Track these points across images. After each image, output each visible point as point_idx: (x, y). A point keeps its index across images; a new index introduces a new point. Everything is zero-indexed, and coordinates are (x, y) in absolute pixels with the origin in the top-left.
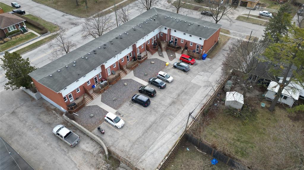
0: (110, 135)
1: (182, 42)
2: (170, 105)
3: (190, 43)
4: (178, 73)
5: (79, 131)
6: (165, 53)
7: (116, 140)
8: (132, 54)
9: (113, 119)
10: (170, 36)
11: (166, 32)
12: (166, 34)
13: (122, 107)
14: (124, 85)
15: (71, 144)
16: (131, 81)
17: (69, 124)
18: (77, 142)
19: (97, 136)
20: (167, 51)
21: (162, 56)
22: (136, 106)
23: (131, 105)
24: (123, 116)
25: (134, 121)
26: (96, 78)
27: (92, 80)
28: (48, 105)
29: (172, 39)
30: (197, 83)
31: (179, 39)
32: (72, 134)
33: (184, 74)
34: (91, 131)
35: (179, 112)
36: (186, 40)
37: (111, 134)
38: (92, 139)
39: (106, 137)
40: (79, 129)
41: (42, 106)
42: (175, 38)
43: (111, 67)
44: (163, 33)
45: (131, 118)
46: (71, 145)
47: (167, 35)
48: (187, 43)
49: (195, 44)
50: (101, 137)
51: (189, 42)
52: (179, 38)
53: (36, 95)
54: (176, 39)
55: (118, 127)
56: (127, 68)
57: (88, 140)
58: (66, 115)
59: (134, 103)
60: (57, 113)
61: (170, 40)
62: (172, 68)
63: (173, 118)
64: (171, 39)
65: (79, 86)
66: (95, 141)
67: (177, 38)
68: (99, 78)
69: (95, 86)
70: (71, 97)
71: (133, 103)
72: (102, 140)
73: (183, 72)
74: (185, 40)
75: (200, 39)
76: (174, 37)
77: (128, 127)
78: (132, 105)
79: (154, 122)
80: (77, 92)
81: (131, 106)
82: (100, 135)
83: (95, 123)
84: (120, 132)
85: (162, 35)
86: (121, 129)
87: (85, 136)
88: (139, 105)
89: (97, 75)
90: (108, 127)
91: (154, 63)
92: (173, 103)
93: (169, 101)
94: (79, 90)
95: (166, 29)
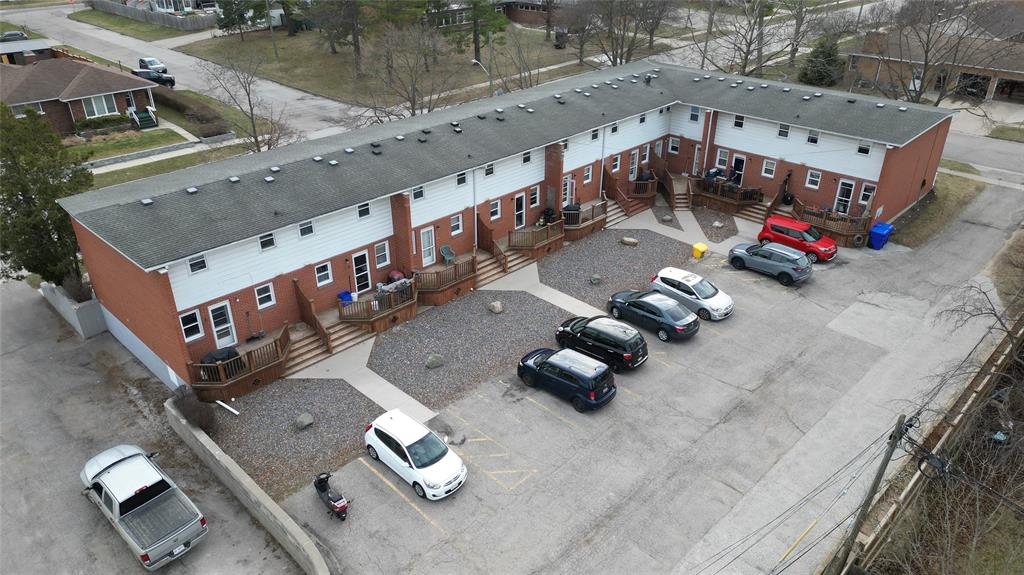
0: (375, 529)
1: (767, 171)
2: (726, 418)
3: (809, 177)
4: (756, 289)
5: (222, 492)
6: (685, 217)
7: (405, 563)
8: (538, 195)
9: (405, 441)
10: (714, 148)
11: (693, 131)
12: (692, 143)
13: (467, 401)
14: (491, 311)
15: (143, 552)
16: (523, 298)
17: (179, 452)
18: (187, 544)
19: (305, 526)
20: (693, 210)
21: (672, 223)
22: (538, 402)
23: (513, 396)
24: (463, 441)
25: (521, 475)
26: (361, 260)
27: (341, 261)
28: (118, 363)
29: (722, 162)
30: (858, 336)
31: (756, 160)
32: (173, 494)
33: (785, 292)
34: (277, 498)
35: (779, 457)
36: (788, 159)
37: (384, 528)
38: (274, 539)
39: (350, 540)
40: (220, 483)
41: (94, 365)
42: (735, 155)
43: (441, 226)
44: (681, 138)
45: (506, 456)
46: (145, 557)
47: (698, 146)
49: (831, 178)
50: (324, 534)
51: (804, 168)
52: (752, 157)
53: (79, 311)
54: (739, 162)
55: (429, 493)
56: (514, 249)
57: (252, 546)
58: (179, 404)
59: (530, 390)
60: (146, 399)
61: (711, 164)
62: (724, 267)
63: (747, 482)
64: (717, 165)
65: (272, 276)
66: (289, 556)
67: (744, 157)
68: (379, 266)
69: (355, 296)
70: (226, 321)
71: (522, 389)
72: (327, 550)
73: (778, 286)
74: (781, 162)
75: (864, 151)
76: (733, 151)
77: (481, 500)
78: (519, 395)
79: (636, 494)
80: (260, 307)
81: (510, 399)
82: (319, 520)
83: (313, 458)
84: (436, 522)
85: (674, 148)
86: (440, 508)
87: (242, 523)
88: (556, 400)
89: (370, 247)
90: (374, 486)
91: (635, 245)
92: (741, 409)
93: (713, 397)
94: (268, 298)
95: (694, 118)
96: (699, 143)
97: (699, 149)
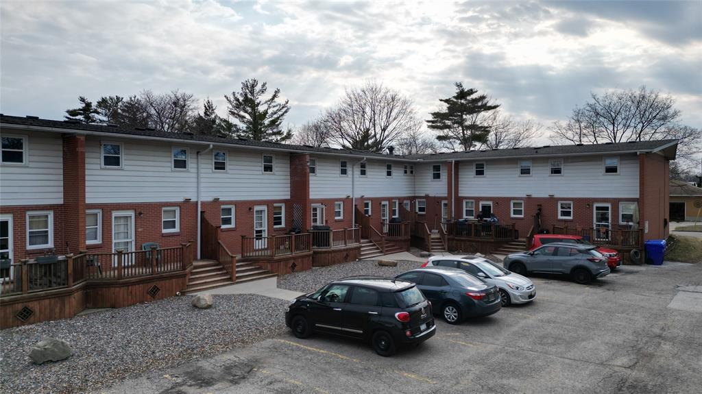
1: (516, 212)
3: (560, 210)
10: (459, 200)
11: (438, 188)
12: (437, 200)
14: (195, 307)
16: (249, 298)
29: (469, 213)
31: (502, 202)
36: (534, 196)
42: (481, 203)
43: (146, 214)
44: (427, 197)
47: (443, 202)
48: (540, 209)
49: (584, 204)
51: (552, 200)
52: (497, 201)
54: (486, 208)
56: (249, 260)
61: (459, 215)
67: (490, 203)
68: (31, 247)
74: (529, 199)
75: (611, 170)
76: (478, 199)
85: (421, 209)
91: (395, 265)
95: (437, 176)
96: (445, 198)
97: (445, 205)
